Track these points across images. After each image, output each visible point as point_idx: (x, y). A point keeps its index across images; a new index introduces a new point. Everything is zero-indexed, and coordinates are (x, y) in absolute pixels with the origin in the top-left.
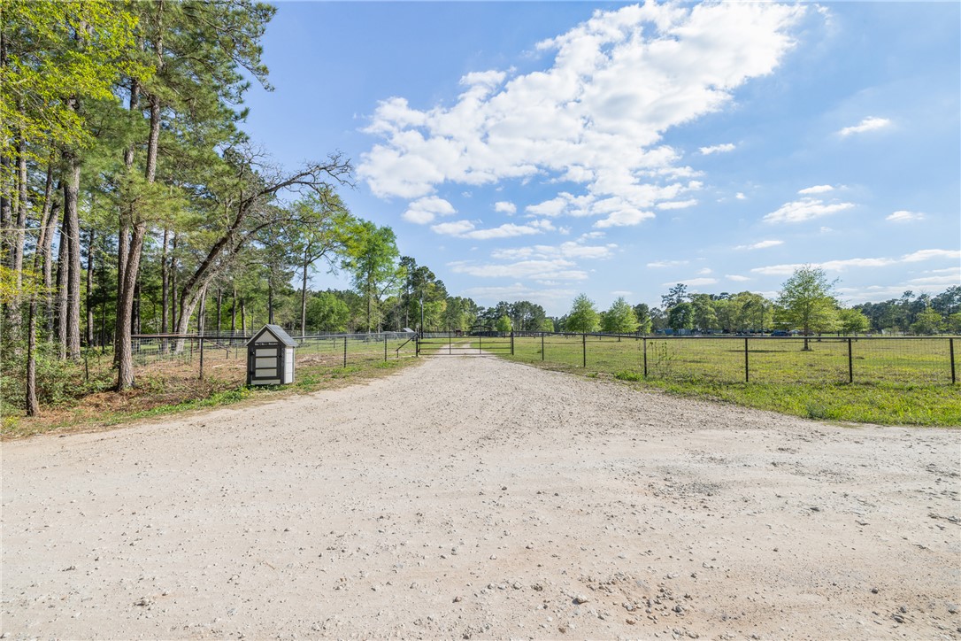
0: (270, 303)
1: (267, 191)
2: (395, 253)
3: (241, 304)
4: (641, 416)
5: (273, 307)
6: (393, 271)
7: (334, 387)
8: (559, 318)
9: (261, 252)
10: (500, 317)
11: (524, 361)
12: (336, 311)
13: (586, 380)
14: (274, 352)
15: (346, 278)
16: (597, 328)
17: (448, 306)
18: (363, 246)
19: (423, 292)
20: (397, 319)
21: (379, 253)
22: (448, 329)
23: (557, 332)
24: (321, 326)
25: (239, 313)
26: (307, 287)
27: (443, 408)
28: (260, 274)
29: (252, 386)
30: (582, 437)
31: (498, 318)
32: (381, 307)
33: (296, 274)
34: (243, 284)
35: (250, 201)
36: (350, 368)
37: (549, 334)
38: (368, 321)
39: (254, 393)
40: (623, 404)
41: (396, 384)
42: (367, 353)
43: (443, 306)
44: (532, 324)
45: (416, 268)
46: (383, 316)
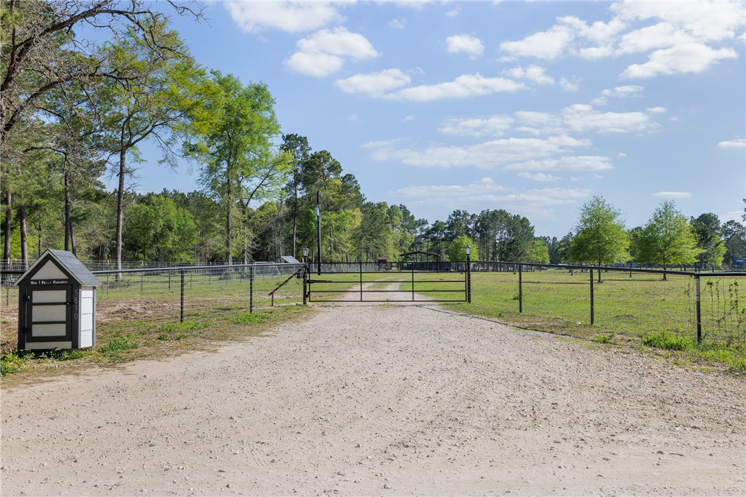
0: (67, 214)
1: (57, 27)
2: (272, 128)
3: (20, 216)
4: (680, 411)
5: (70, 221)
6: (270, 160)
7: (159, 355)
8: (559, 240)
9: (52, 129)
10: (455, 237)
11: (487, 314)
12: (175, 226)
13: (590, 348)
14: (61, 296)
15: (190, 172)
16: (624, 257)
17: (365, 219)
18: (219, 117)
19: (321, 194)
20: (278, 241)
21: (245, 128)
22: (364, 258)
23: (554, 263)
24: (153, 251)
25: (17, 231)
26: (125, 187)
27: (335, 393)
28: (50, 166)
29: (26, 352)
30: (568, 447)
31: (451, 239)
32: (249, 219)
33: (107, 165)
34: (22, 182)
35: (28, 43)
36: (189, 323)
37: (540, 266)
38: (228, 245)
39: (29, 363)
40: (650, 390)
41: (263, 351)
42: (223, 299)
43: (355, 218)
44: (510, 250)
45: (309, 153)
46: (253, 236)
